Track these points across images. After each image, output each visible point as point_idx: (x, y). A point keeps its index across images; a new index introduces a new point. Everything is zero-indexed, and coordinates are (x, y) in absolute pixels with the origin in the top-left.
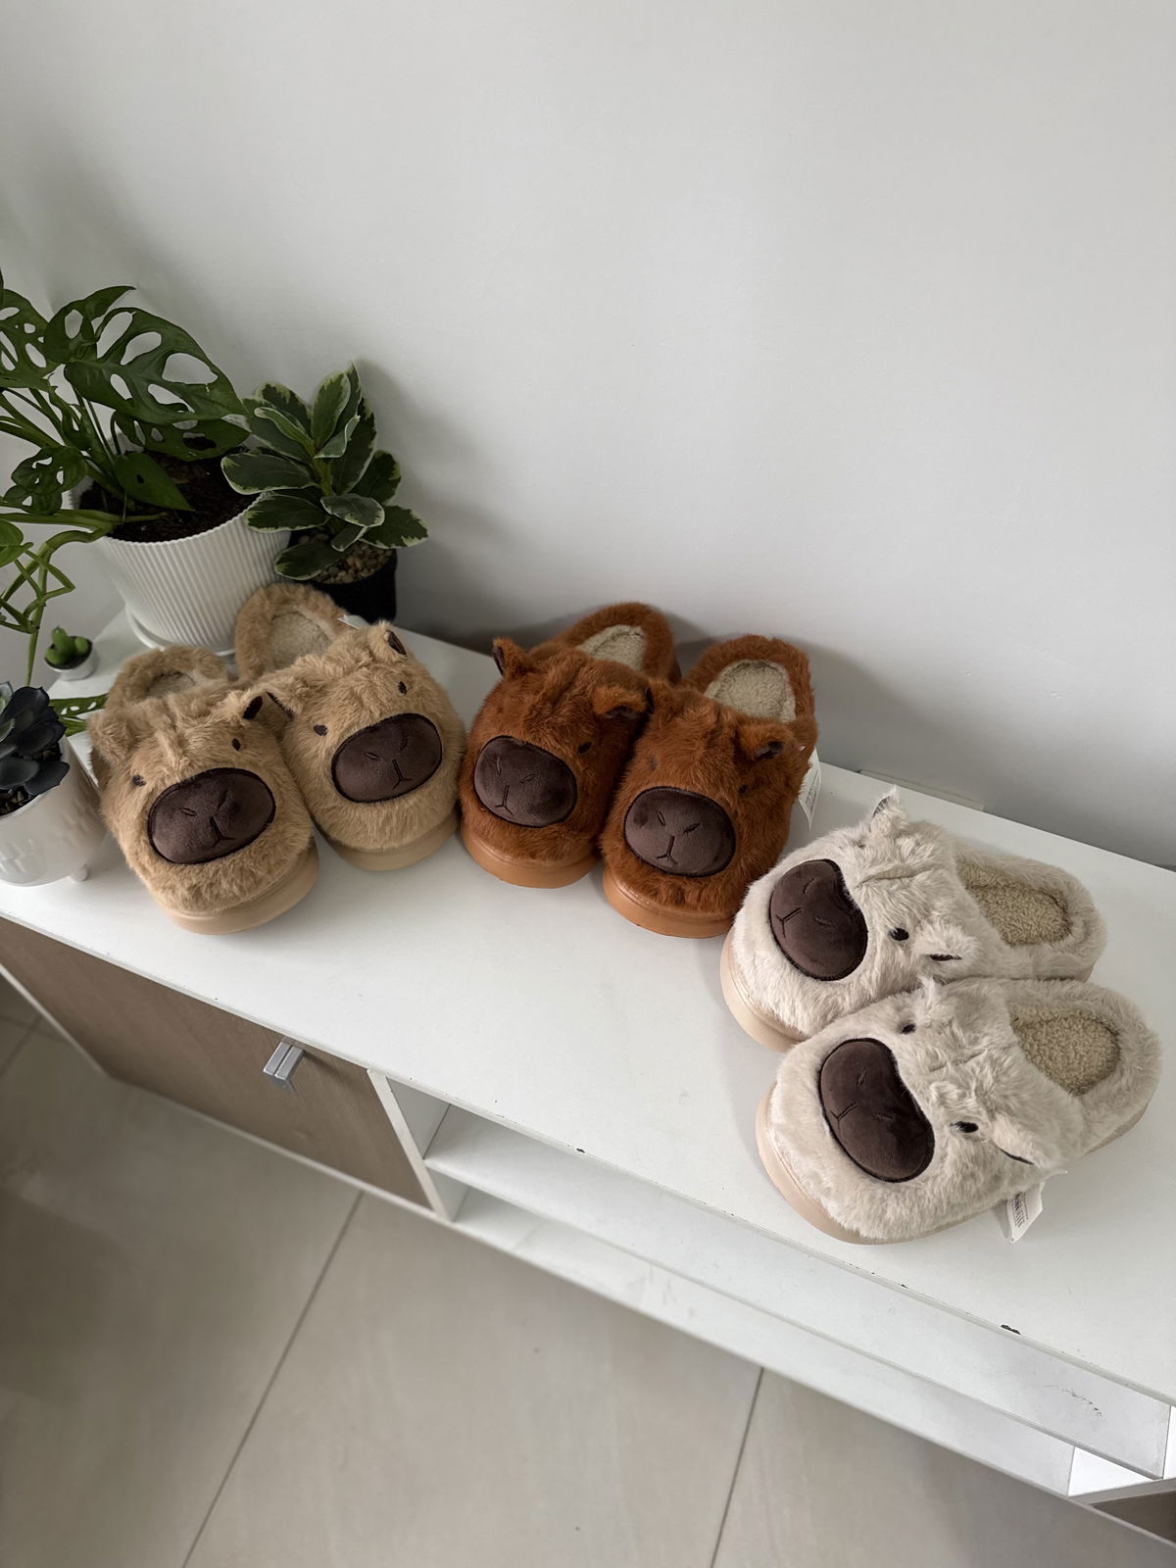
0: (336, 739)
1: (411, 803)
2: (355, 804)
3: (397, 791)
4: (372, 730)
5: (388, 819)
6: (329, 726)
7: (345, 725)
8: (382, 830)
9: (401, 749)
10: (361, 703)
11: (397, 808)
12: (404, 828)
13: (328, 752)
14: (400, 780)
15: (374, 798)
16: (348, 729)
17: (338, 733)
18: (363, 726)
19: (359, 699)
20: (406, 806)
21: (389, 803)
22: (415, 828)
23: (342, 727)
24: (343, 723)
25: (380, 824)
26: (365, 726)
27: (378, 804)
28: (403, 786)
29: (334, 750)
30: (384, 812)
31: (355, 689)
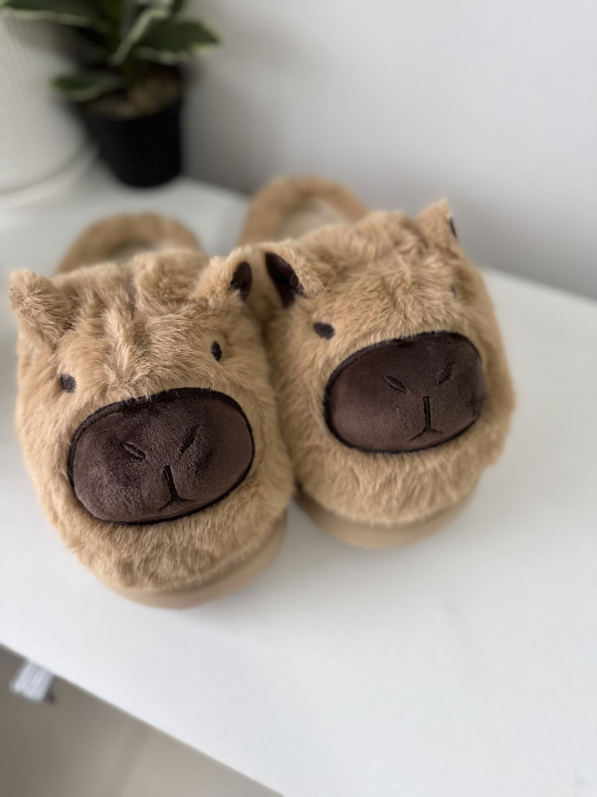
0: (345, 345)
1: (429, 465)
2: (346, 449)
3: (416, 444)
4: (401, 345)
5: (389, 482)
6: (337, 326)
7: (364, 328)
8: (376, 498)
9: (441, 382)
10: (395, 303)
11: (407, 468)
12: (408, 500)
13: (327, 363)
14: (425, 430)
15: (377, 447)
16: (366, 336)
17: (350, 338)
18: (390, 335)
19: (392, 295)
20: (421, 469)
21: (395, 459)
22: (424, 504)
23: (358, 330)
24: (361, 325)
25: (377, 487)
26: (393, 337)
27: (379, 456)
28: (429, 439)
29: (337, 362)
30: (388, 470)
31: (388, 279)
